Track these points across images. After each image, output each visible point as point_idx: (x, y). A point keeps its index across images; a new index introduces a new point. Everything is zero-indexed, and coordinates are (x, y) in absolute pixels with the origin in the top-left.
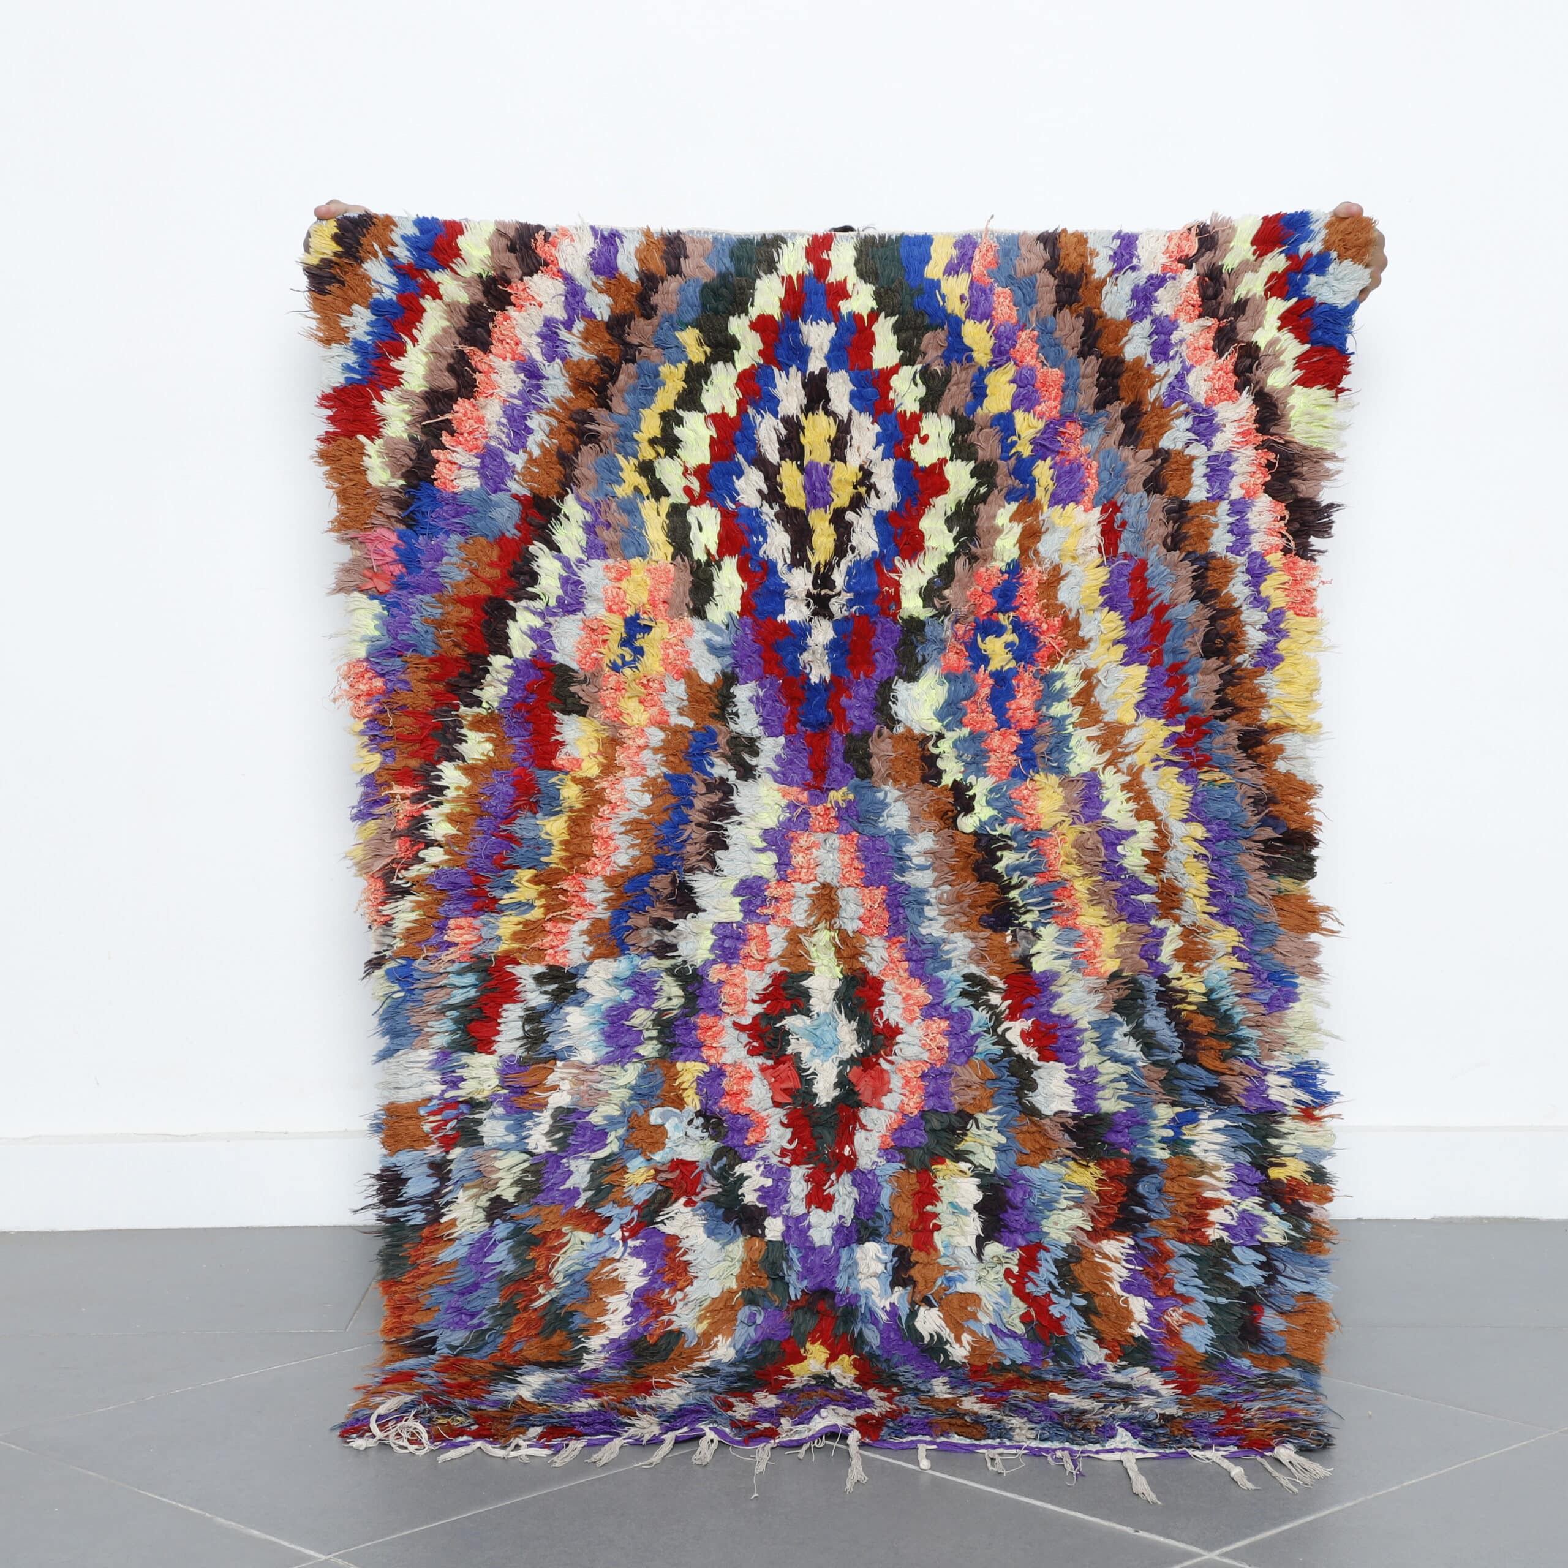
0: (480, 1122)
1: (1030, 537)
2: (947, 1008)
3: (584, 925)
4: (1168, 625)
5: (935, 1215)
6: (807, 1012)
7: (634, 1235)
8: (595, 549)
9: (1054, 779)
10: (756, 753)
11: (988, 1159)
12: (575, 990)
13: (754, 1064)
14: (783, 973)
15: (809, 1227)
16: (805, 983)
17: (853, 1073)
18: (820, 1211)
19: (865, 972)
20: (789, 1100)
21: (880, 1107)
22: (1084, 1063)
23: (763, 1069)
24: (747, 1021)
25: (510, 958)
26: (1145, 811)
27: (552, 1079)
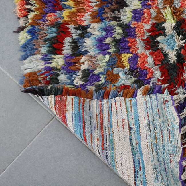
0: (58, 75)
3: (90, 13)
6: (164, 35)
12: (87, 32)
13: (148, 52)
14: (155, 23)
16: (163, 25)
19: (184, 19)
20: (160, 63)
23: (150, 54)
24: (145, 39)
25: (66, 23)
27: (82, 60)
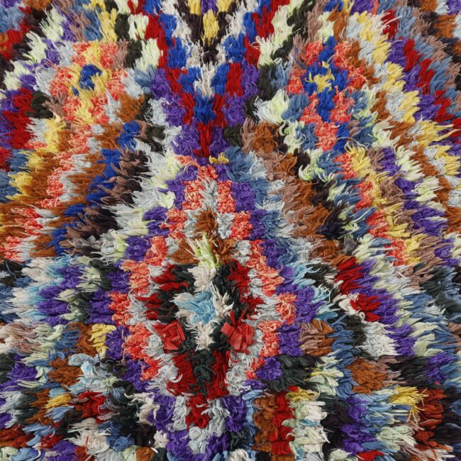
1: (341, 26)
2: (295, 287)
3: (33, 238)
4: (432, 73)
5: (289, 429)
6: (191, 289)
7: (50, 448)
8: (68, 36)
9: (362, 150)
10: (162, 137)
11: (331, 388)
13: (150, 324)
14: (174, 266)
15: (189, 439)
16: (190, 270)
17: (225, 329)
18: (197, 428)
19: (236, 262)
20: (176, 348)
21: (247, 353)
22: (400, 324)
23: (158, 328)
24: (148, 296)
26: (429, 171)
